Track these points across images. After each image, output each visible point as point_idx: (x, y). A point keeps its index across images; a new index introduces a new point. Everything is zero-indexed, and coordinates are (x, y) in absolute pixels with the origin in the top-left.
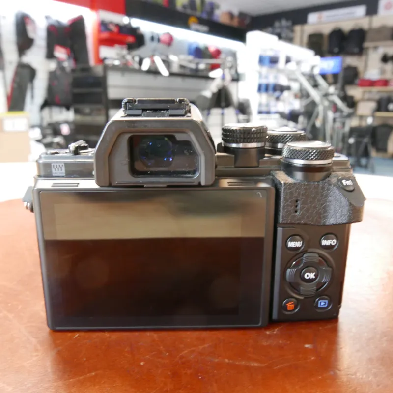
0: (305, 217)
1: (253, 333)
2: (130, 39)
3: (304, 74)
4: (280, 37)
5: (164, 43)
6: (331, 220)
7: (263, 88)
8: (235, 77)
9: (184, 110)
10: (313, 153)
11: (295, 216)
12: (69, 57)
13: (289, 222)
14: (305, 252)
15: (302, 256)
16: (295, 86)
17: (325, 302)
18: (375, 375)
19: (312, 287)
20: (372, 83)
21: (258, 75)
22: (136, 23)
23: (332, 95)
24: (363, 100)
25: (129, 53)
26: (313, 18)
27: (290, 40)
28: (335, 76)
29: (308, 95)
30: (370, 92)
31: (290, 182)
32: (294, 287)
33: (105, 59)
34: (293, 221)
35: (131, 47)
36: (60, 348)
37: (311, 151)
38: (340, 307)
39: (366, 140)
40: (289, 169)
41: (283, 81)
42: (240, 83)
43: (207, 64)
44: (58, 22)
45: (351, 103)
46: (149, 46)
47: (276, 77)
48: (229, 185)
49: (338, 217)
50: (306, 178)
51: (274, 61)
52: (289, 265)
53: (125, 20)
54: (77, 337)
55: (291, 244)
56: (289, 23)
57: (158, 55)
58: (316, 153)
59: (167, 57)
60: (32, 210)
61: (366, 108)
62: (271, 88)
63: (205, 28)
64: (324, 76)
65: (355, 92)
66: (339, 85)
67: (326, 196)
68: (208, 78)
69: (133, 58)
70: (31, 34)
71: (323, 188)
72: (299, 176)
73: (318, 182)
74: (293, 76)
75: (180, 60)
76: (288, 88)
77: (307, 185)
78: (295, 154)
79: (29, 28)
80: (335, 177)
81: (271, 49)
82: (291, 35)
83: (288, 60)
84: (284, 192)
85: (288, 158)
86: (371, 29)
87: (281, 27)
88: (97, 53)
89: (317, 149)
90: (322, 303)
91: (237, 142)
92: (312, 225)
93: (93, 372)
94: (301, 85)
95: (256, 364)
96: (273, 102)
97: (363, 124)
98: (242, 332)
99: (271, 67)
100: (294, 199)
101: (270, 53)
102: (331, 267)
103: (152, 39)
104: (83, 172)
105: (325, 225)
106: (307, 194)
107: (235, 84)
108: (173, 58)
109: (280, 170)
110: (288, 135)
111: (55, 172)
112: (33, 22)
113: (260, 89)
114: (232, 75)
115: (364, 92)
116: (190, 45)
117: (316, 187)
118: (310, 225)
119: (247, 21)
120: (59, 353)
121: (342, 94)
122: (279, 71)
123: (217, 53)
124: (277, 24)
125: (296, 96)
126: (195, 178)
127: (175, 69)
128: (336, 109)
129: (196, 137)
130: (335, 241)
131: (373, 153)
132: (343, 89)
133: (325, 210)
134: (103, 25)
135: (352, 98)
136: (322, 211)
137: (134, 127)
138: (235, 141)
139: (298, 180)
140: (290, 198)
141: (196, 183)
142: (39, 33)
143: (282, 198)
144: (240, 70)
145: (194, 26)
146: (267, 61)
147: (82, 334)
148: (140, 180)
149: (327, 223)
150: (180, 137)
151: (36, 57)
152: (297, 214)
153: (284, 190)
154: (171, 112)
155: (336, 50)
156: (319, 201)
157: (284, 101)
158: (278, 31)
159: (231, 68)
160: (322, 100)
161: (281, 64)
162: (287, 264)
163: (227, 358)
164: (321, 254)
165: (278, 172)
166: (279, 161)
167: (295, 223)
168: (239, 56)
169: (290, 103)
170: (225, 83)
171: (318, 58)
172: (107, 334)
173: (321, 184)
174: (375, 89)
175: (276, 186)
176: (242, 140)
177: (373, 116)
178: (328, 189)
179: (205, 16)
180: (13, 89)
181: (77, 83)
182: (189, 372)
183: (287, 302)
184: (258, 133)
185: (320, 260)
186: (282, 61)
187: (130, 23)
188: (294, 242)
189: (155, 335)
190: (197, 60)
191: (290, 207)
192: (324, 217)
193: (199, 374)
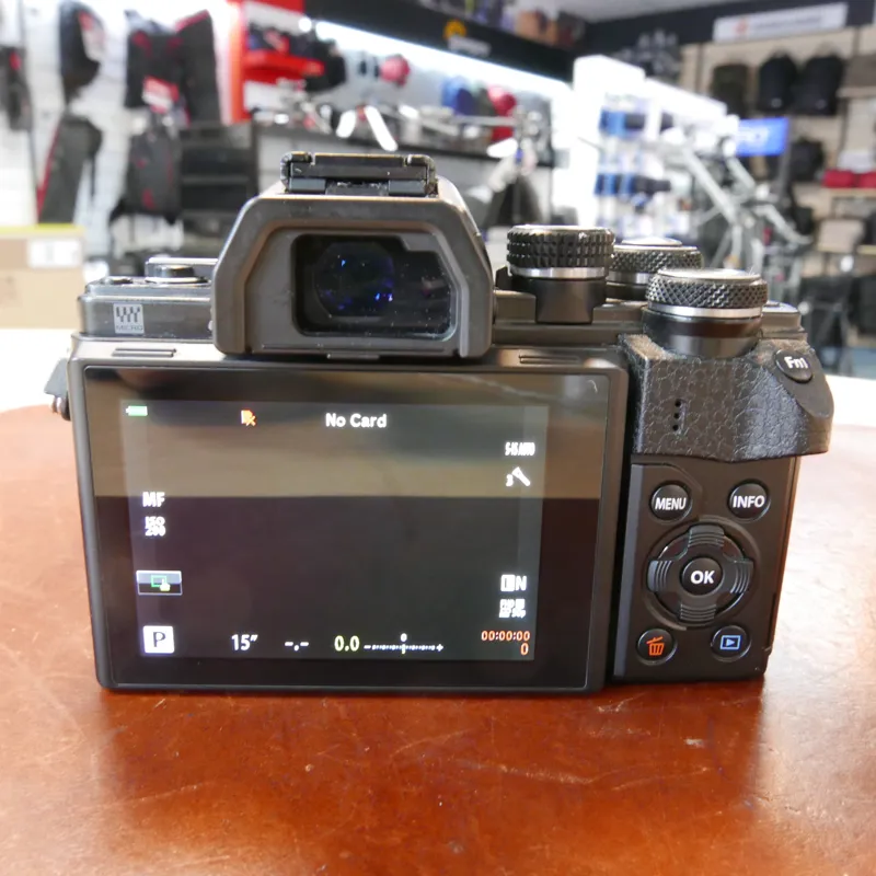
0: (696, 442)
1: (566, 708)
2: (314, 68)
3: (700, 156)
4: (650, 72)
5: (389, 78)
6: (756, 450)
7: (608, 183)
8: (546, 158)
9: (423, 183)
10: (718, 292)
11: (673, 438)
12: (176, 104)
13: (657, 452)
14: (693, 522)
15: (688, 531)
16: (680, 182)
17: (736, 640)
18: (850, 812)
19: (708, 604)
20: (854, 180)
21: (595, 154)
22: (327, 31)
23: (763, 203)
24: (833, 217)
25: (310, 101)
26: (725, 28)
27: (672, 78)
28: (772, 161)
29: (708, 204)
30: (851, 199)
31: (665, 358)
32: (666, 603)
33: (256, 110)
34: (669, 450)
35: (314, 87)
36: (123, 728)
37: (714, 287)
38: (770, 652)
39: (837, 307)
40: (661, 328)
41: (655, 171)
42: (557, 172)
43: (484, 127)
44: (154, 24)
45: (807, 223)
46: (356, 83)
47: (636, 160)
48: (522, 362)
49: (771, 442)
50: (699, 351)
51: (634, 124)
52: (654, 554)
53: (303, 24)
54: (161, 705)
55: (662, 504)
56: (672, 40)
57: (375, 107)
58: (728, 292)
59: (395, 109)
60: (67, 415)
61: (838, 237)
62: (625, 184)
63: (482, 48)
64: (746, 161)
65: (816, 199)
66: (780, 183)
67: (746, 393)
68: (484, 158)
69: (318, 109)
70: (93, 53)
71: (740, 372)
72: (683, 344)
73: (729, 359)
74: (676, 160)
75: (422, 115)
76: (665, 187)
77: (703, 366)
78: (677, 293)
79: (90, 38)
80: (768, 349)
81: (629, 98)
82: (675, 67)
83: (666, 124)
84: (649, 381)
85: (661, 302)
86: (856, 57)
87: (653, 49)
88: (239, 96)
89: (728, 282)
90: (729, 642)
91: (543, 266)
92: (713, 459)
93: (193, 784)
94: (694, 179)
95: (572, 779)
96: (628, 216)
97: (832, 271)
98: (541, 704)
99: (627, 139)
100: (672, 398)
101: (627, 107)
102: (752, 559)
103: (363, 68)
104: (187, 325)
105: (741, 461)
106: (702, 386)
107: (544, 173)
108: (408, 112)
109: (640, 332)
110: (661, 254)
111: (119, 324)
112: (98, 22)
113: (600, 186)
114: (538, 154)
115: (836, 200)
116: (447, 84)
117: (724, 373)
118: (706, 459)
119: (577, 33)
120: (120, 739)
121: (786, 203)
122: (645, 147)
123: (509, 103)
124: (644, 41)
125: (681, 205)
126: (445, 339)
127: (412, 136)
128: (771, 236)
129: (452, 244)
130: (763, 498)
131: (852, 338)
132: (789, 192)
133: (743, 424)
134: (254, 35)
135: (809, 211)
136: (735, 427)
137: (307, 215)
138: (539, 263)
139: (681, 355)
140: (663, 396)
141: (447, 353)
142: (110, 49)
143: (644, 395)
144: (557, 144)
145: (457, 41)
146: (618, 125)
147: (174, 699)
148: (319, 342)
149: (748, 456)
150: (412, 243)
151: (102, 104)
152: (679, 432)
153: (650, 375)
154: (391, 186)
155: (776, 103)
156: (728, 404)
157: (653, 215)
158: (646, 56)
159: (536, 137)
160: (739, 214)
161: (651, 131)
162: (652, 549)
163: (505, 762)
164: (729, 527)
165: (634, 336)
166: (638, 311)
167: (672, 455)
168: (555, 110)
169: (669, 221)
170: (523, 169)
171: (734, 119)
172: (230, 702)
173: (735, 363)
174: (860, 194)
175: (632, 367)
176: (555, 260)
177: (855, 254)
178: (752, 377)
179: (481, 19)
180: (49, 175)
181: (192, 162)
182: (414, 790)
183: (649, 638)
184: (593, 244)
185: (726, 542)
186: (653, 124)
187: (313, 32)
188: (669, 499)
189: (341, 707)
190: (462, 119)
191: (661, 418)
192: (740, 441)
193: (439, 797)
